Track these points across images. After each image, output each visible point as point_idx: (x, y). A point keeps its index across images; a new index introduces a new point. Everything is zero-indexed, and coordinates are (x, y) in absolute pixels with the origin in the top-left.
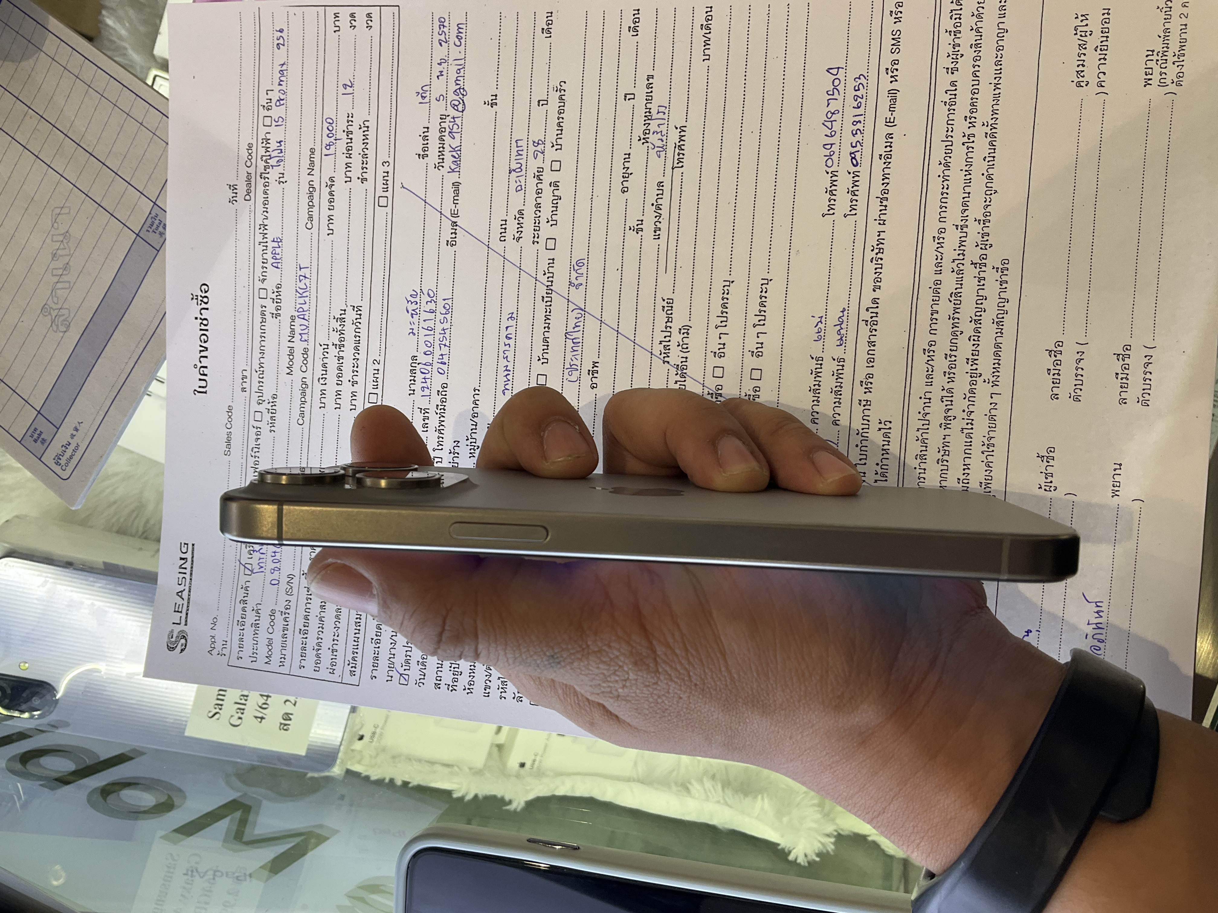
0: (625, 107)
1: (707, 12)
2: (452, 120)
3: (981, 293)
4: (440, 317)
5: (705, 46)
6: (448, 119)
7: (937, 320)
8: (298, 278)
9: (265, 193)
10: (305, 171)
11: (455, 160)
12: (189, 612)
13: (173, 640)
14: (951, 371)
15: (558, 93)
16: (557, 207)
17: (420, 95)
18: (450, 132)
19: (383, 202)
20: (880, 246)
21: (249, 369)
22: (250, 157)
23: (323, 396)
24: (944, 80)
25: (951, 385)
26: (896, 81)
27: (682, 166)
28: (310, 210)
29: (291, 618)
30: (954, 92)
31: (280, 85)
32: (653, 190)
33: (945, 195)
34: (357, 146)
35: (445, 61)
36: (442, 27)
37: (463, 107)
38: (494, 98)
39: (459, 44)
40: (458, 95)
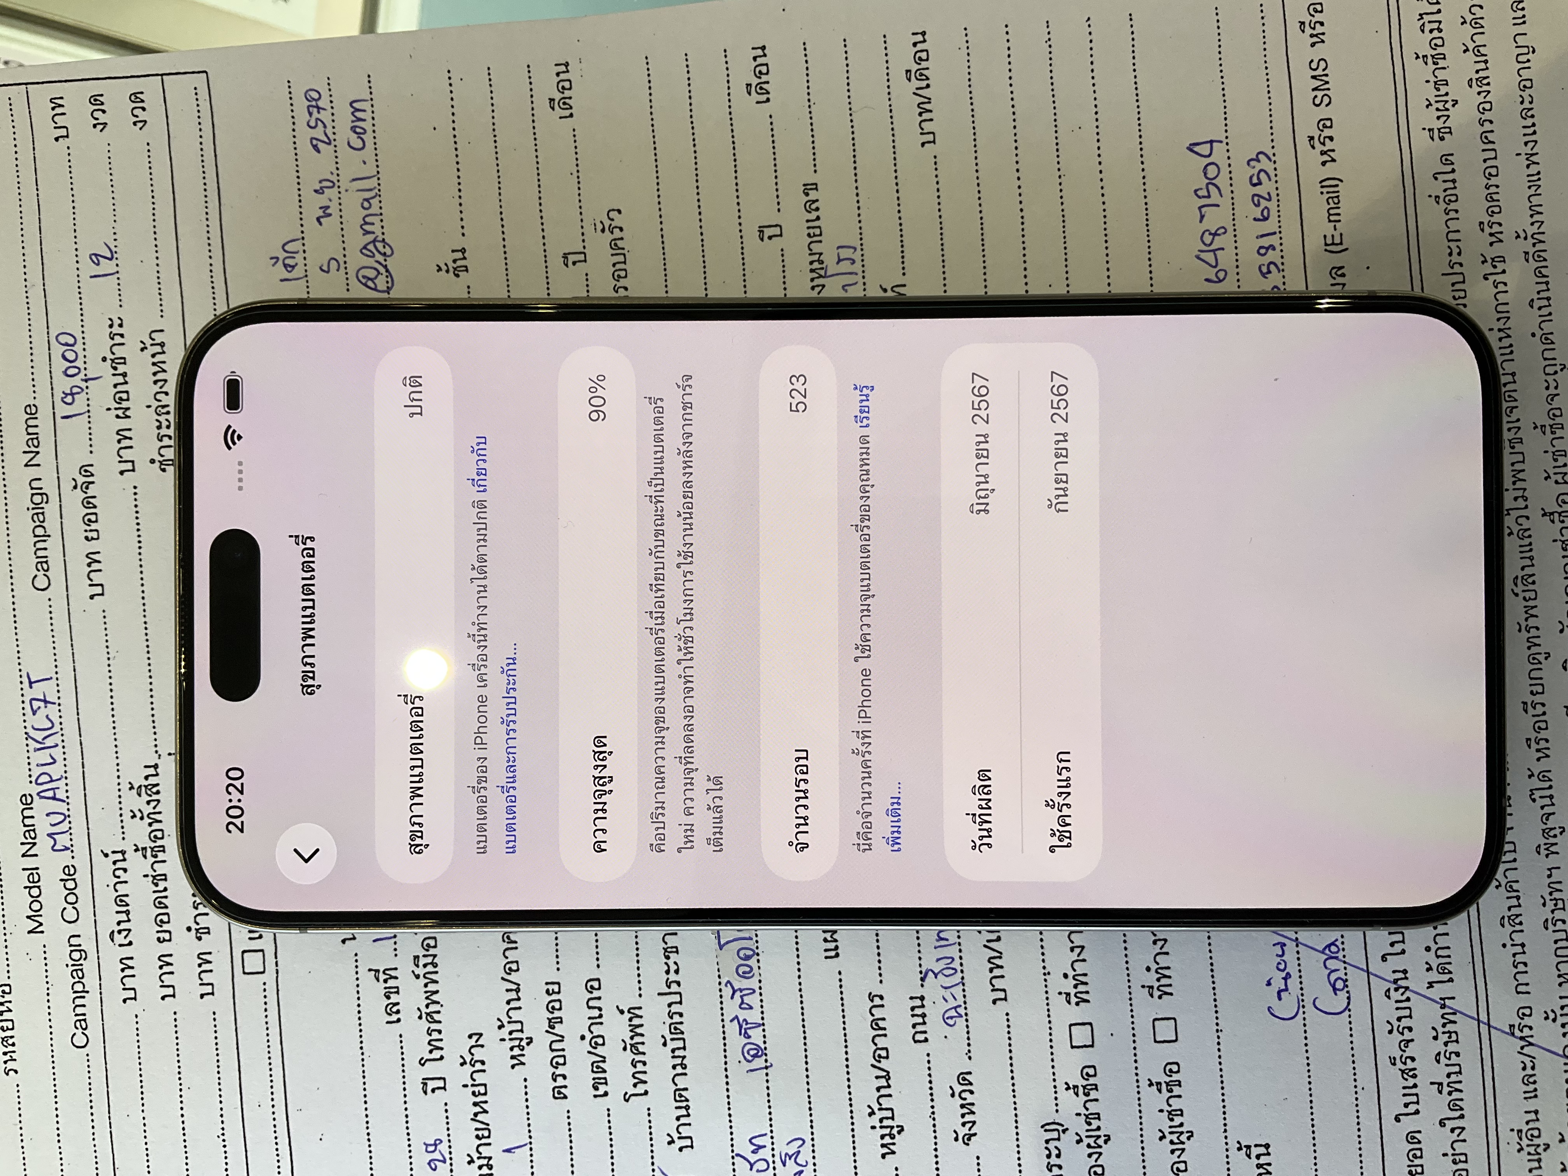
0: (762, 247)
5: (920, 114)
8: (27, 705)
15: (608, 236)
17: (280, 262)
23: (128, 972)
24: (1427, 153)
26: (1333, 160)
28: (40, 545)
30: (1450, 177)
34: (140, 389)
35: (331, 184)
36: (315, 110)
37: (387, 282)
38: (460, 255)
39: (360, 144)
40: (374, 256)
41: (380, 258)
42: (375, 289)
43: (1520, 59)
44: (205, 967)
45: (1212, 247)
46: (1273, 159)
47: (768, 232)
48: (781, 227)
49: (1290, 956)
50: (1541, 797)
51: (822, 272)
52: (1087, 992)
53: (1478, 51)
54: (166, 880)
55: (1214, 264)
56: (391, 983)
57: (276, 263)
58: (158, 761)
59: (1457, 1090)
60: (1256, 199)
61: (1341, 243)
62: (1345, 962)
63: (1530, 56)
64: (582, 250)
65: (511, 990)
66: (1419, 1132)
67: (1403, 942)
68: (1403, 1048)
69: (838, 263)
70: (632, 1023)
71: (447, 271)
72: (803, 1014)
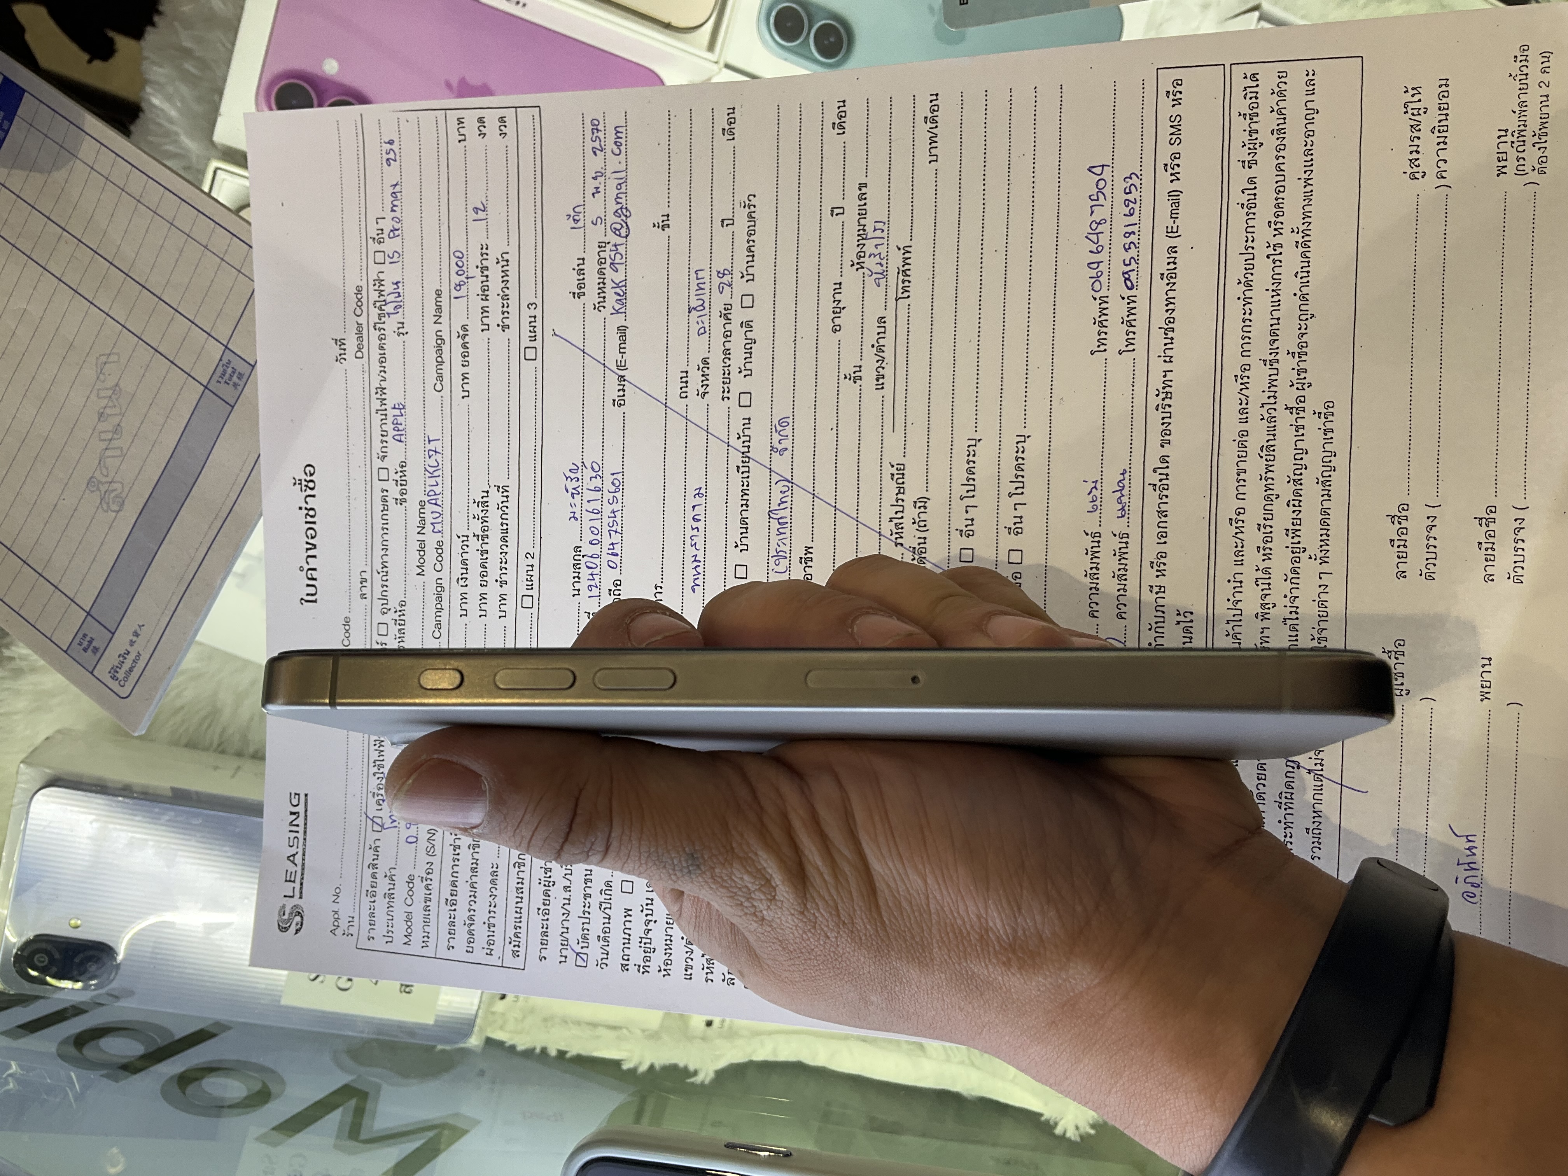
0: (832, 224)
1: (931, 101)
2: (614, 248)
3: (1300, 445)
4: (608, 496)
6: (609, 247)
7: (1245, 481)
8: (426, 453)
9: (381, 348)
10: (430, 318)
11: (619, 298)
12: (304, 881)
13: (286, 917)
14: (1266, 546)
15: (747, 210)
16: (751, 353)
17: (571, 219)
18: (611, 264)
19: (531, 354)
20: (1168, 389)
21: (368, 569)
22: (359, 304)
23: (464, 601)
24: (1239, 177)
25: (1267, 564)
26: (1178, 179)
27: (909, 297)
28: (439, 367)
29: (435, 885)
30: (1253, 192)
31: (393, 211)
32: (872, 329)
33: (1248, 323)
34: (495, 284)
35: (601, 175)
36: (596, 131)
38: (665, 218)
39: (618, 152)
40: (620, 217)
41: (624, 218)
42: (620, 236)
43: (1308, 117)
44: (503, 602)
45: (1097, 231)
46: (1140, 177)
47: (836, 211)
48: (844, 208)
53: (1281, 112)
57: (569, 218)
60: (1127, 202)
61: (1177, 232)
63: (1315, 115)
64: (732, 218)
69: (874, 231)
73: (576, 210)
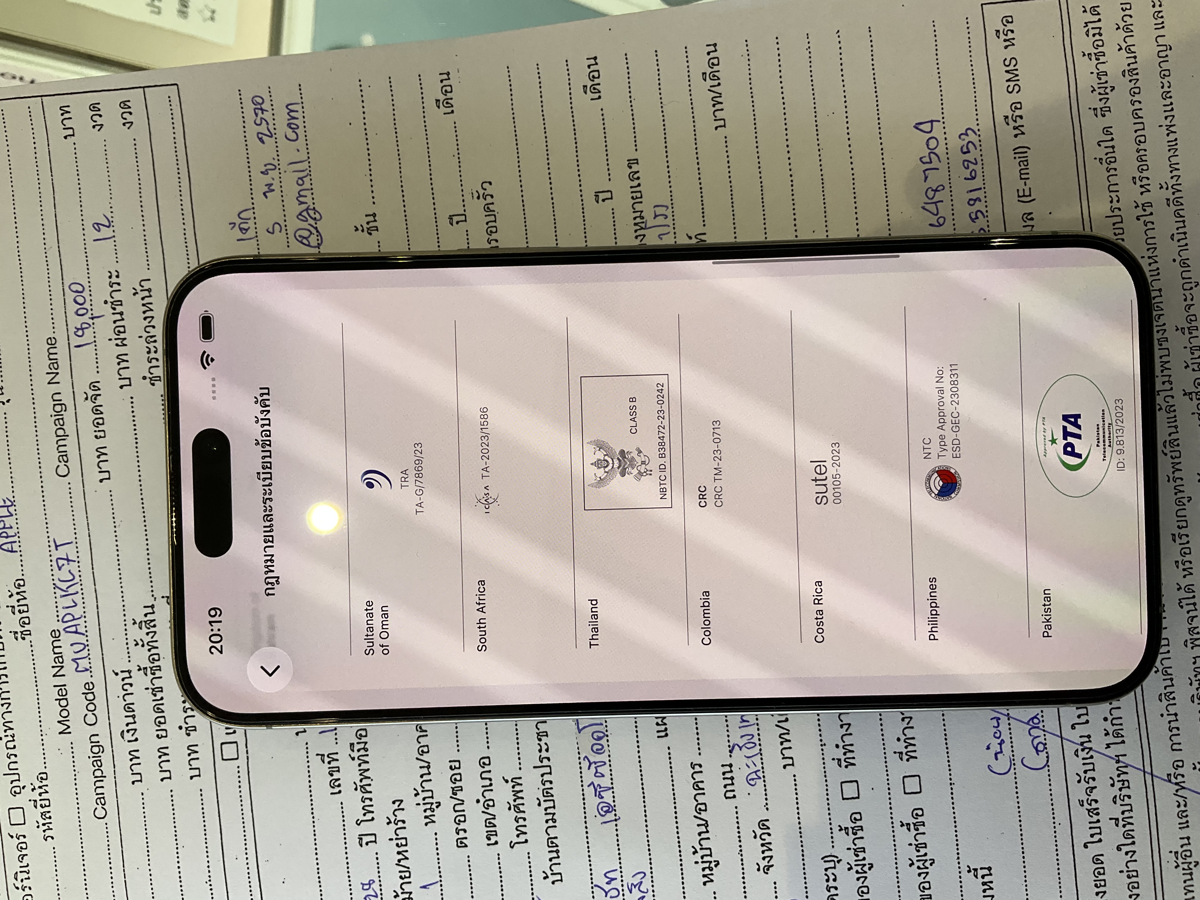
0: (598, 208)
1: (709, 53)
5: (714, 105)
8: (54, 563)
10: (42, 377)
14: (1185, 559)
15: (482, 202)
17: (236, 227)
23: (135, 761)
24: (1092, 128)
25: (1189, 580)
26: (1023, 133)
28: (61, 443)
30: (1110, 144)
35: (273, 167)
36: (260, 112)
37: (318, 240)
38: (372, 218)
39: (295, 137)
40: (307, 221)
41: (312, 222)
42: (309, 245)
43: (1161, 54)
44: (193, 756)
45: (934, 200)
46: (978, 133)
47: (602, 196)
48: (611, 192)
49: (1003, 727)
50: (1187, 604)
51: (643, 225)
52: (854, 758)
53: (1129, 49)
54: (162, 691)
55: (936, 213)
56: (334, 764)
57: (233, 227)
58: (154, 603)
59: (1129, 823)
60: (966, 164)
61: (1030, 195)
62: (1044, 731)
63: (1168, 52)
64: (464, 213)
65: (423, 767)
66: (1102, 855)
67: (1087, 714)
68: (1089, 793)
69: (655, 218)
70: (515, 789)
71: (363, 231)
72: (642, 779)
73: (243, 215)
